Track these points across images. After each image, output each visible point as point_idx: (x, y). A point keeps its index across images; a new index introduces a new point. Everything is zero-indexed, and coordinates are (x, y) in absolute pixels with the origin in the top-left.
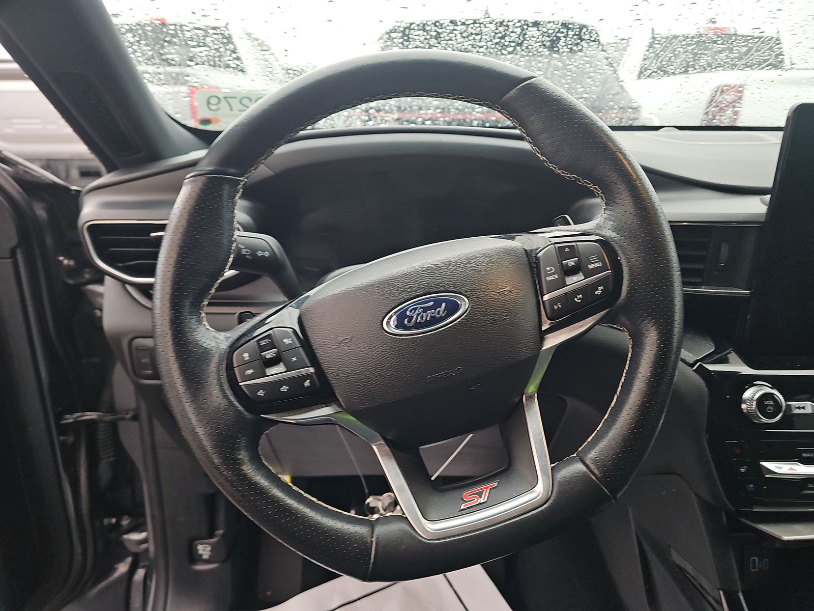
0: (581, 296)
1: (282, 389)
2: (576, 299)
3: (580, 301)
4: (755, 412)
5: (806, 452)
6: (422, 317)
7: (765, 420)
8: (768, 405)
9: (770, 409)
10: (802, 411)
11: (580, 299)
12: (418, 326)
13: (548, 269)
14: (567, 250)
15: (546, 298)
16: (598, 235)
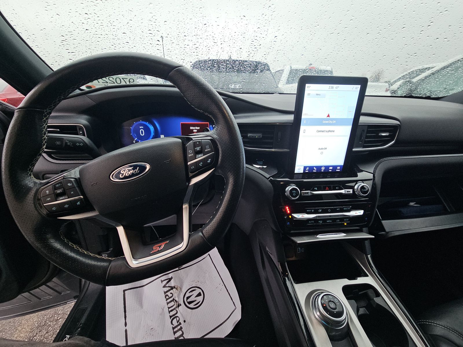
0: (202, 163)
1: (65, 207)
2: (200, 164)
3: (201, 165)
4: (289, 195)
5: (308, 209)
6: (128, 174)
7: (293, 198)
8: (294, 193)
9: (294, 195)
10: (307, 195)
11: (201, 164)
12: (126, 177)
13: (189, 151)
14: (198, 143)
15: (189, 163)
16: (211, 137)
